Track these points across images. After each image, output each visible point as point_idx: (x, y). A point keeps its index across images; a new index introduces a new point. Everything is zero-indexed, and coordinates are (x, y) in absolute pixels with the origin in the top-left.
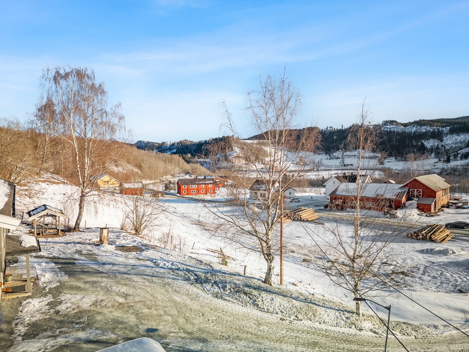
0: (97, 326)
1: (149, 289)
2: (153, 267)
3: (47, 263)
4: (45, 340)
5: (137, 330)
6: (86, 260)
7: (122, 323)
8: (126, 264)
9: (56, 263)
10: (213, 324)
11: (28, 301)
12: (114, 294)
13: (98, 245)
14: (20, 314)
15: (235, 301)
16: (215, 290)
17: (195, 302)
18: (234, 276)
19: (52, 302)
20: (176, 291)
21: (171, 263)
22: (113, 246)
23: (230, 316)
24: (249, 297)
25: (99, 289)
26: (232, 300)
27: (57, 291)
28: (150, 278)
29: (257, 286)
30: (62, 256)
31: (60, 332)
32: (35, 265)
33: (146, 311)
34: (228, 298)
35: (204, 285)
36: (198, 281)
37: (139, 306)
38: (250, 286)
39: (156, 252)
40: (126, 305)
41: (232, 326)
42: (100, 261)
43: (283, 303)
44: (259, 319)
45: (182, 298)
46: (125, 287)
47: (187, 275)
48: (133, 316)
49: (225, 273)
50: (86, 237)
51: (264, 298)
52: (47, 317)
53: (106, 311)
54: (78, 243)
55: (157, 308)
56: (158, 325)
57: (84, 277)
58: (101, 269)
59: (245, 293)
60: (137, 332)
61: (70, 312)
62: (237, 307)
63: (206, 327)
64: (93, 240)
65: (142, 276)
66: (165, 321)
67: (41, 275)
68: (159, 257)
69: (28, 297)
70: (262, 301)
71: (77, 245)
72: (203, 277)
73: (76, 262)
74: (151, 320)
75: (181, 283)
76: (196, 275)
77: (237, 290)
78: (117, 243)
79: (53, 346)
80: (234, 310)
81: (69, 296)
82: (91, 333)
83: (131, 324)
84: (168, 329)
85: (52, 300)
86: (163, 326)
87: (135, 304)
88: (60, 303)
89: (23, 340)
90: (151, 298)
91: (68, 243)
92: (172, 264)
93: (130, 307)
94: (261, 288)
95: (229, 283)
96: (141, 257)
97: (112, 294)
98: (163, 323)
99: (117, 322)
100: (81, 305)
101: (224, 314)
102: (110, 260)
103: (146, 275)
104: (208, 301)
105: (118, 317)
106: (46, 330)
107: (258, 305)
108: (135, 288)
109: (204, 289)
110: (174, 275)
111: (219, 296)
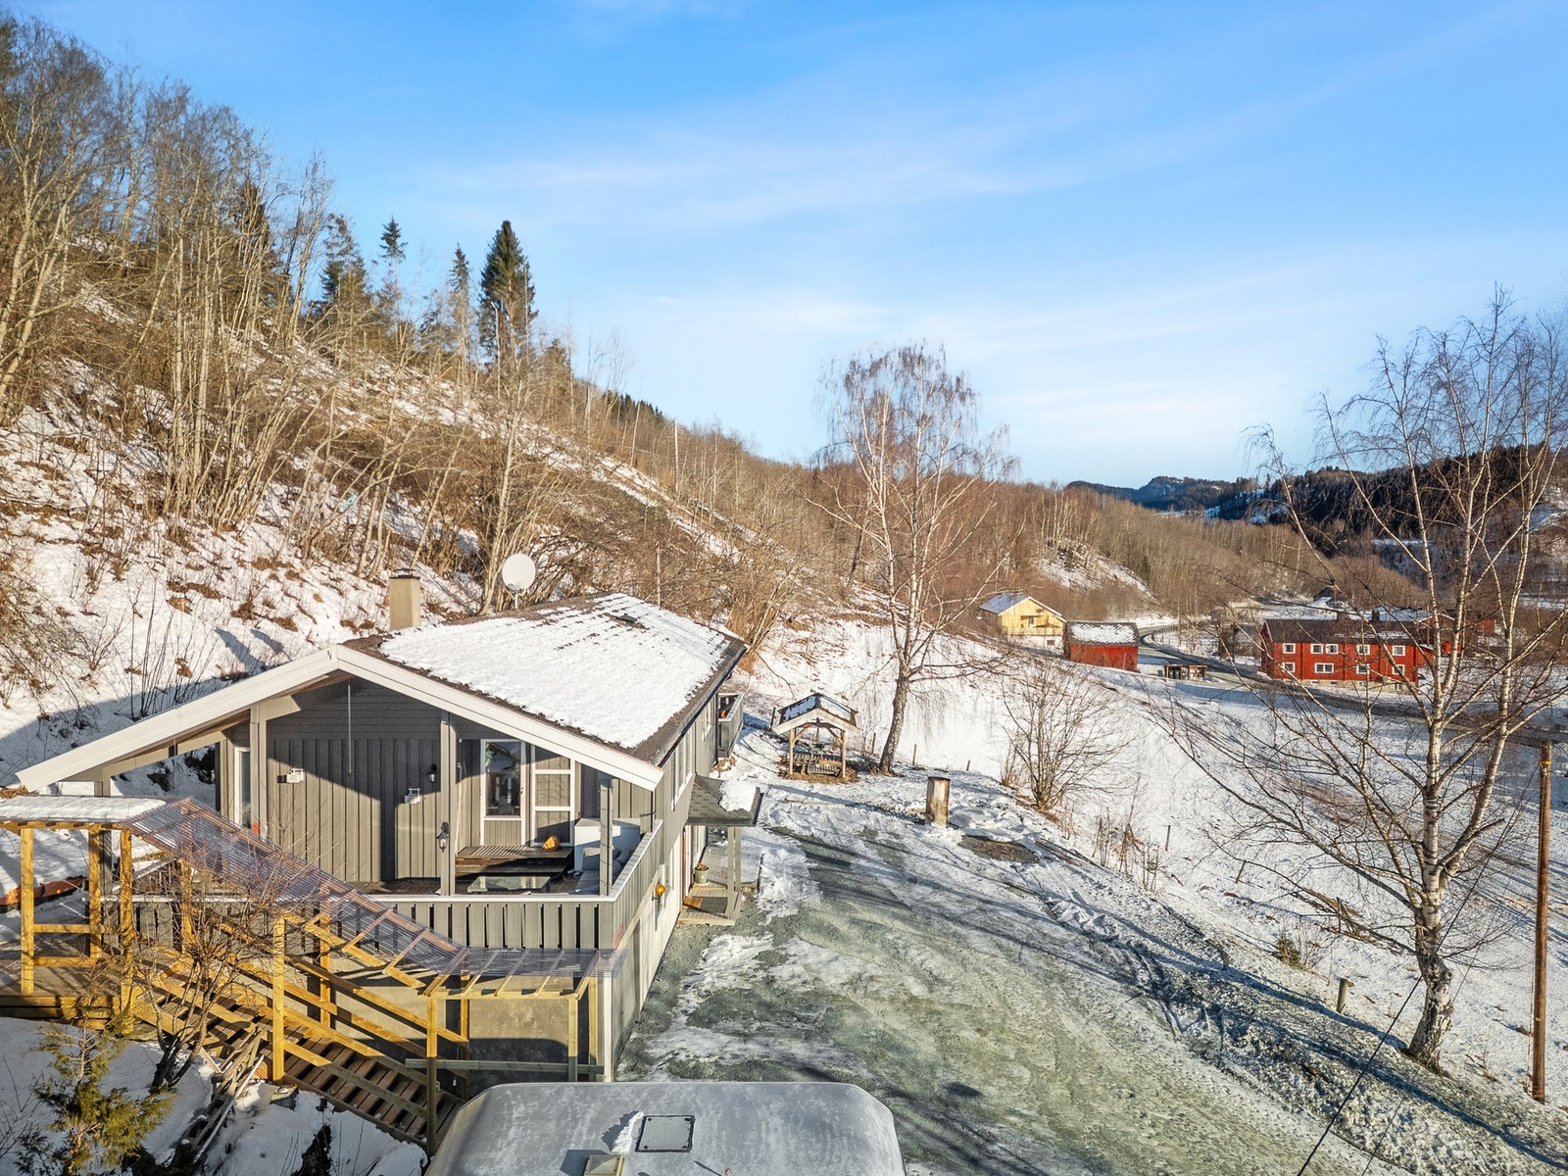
0: (841, 1039)
1: (999, 979)
2: (1036, 917)
3: (791, 851)
4: (724, 1038)
5: (929, 1077)
6: (877, 862)
7: (897, 1048)
8: (968, 892)
9: (809, 855)
10: (1152, 1132)
11: (722, 938)
12: (908, 969)
13: (921, 822)
14: (701, 964)
15: (1262, 1086)
16: (1203, 1033)
17: (1123, 1051)
18: (1291, 1005)
19: (767, 952)
20: (1076, 1003)
21: (1096, 916)
22: (958, 835)
23: (1222, 1125)
24: (1318, 1087)
25: (877, 946)
26: (1254, 1080)
27: (786, 929)
28: (1018, 947)
29: (1366, 1056)
30: (828, 839)
31: (759, 1029)
32: (765, 851)
33: (969, 1035)
34: (1238, 1070)
35: (1174, 1008)
36: (1160, 992)
37: (956, 1016)
38: (1335, 1053)
39: (1069, 873)
40: (924, 1004)
41: (1216, 1156)
42: (907, 870)
43: (1451, 1144)
44: (1327, 1165)
45: (1087, 1029)
46: (939, 957)
47: (1130, 963)
48: (932, 1039)
49: (1262, 988)
50: (901, 795)
51: (1376, 1105)
52: (747, 986)
53: (872, 1007)
54: (877, 809)
55: (1004, 1036)
56: (987, 1082)
57: (856, 906)
58: (900, 894)
59: (1308, 1071)
60: (927, 1082)
61: (795, 986)
62: (1262, 1106)
63: (1125, 1134)
64: (913, 806)
65: (995, 937)
66: (1009, 1078)
67: (767, 880)
68: (1069, 892)
69: (727, 929)
70: (1365, 1111)
71: (873, 814)
72: (1179, 984)
73: (853, 861)
74: (975, 1065)
75: (1103, 984)
76: (1159, 971)
77: (1282, 1053)
78: (973, 826)
79: (735, 1056)
80: (1248, 1113)
81: (805, 946)
82: (820, 1051)
83: (919, 1057)
84: (1009, 1100)
85: (769, 947)
86: (1000, 1088)
87: (949, 1010)
88: (783, 959)
89: (688, 1024)
90: (996, 1003)
91: (853, 805)
92: (1099, 922)
93: (932, 1013)
94: (1381, 1067)
95: (1261, 1024)
96: (1018, 881)
97: (903, 966)
98: (1004, 1083)
99: (887, 1043)
100: (823, 976)
101: (1203, 1115)
102: (934, 873)
103: (1009, 938)
104: (1169, 1061)
105: (895, 1030)
106: (734, 1016)
107: (1343, 1120)
108: (964, 966)
109: (1169, 1020)
110: (1090, 956)
111: (1211, 1056)
